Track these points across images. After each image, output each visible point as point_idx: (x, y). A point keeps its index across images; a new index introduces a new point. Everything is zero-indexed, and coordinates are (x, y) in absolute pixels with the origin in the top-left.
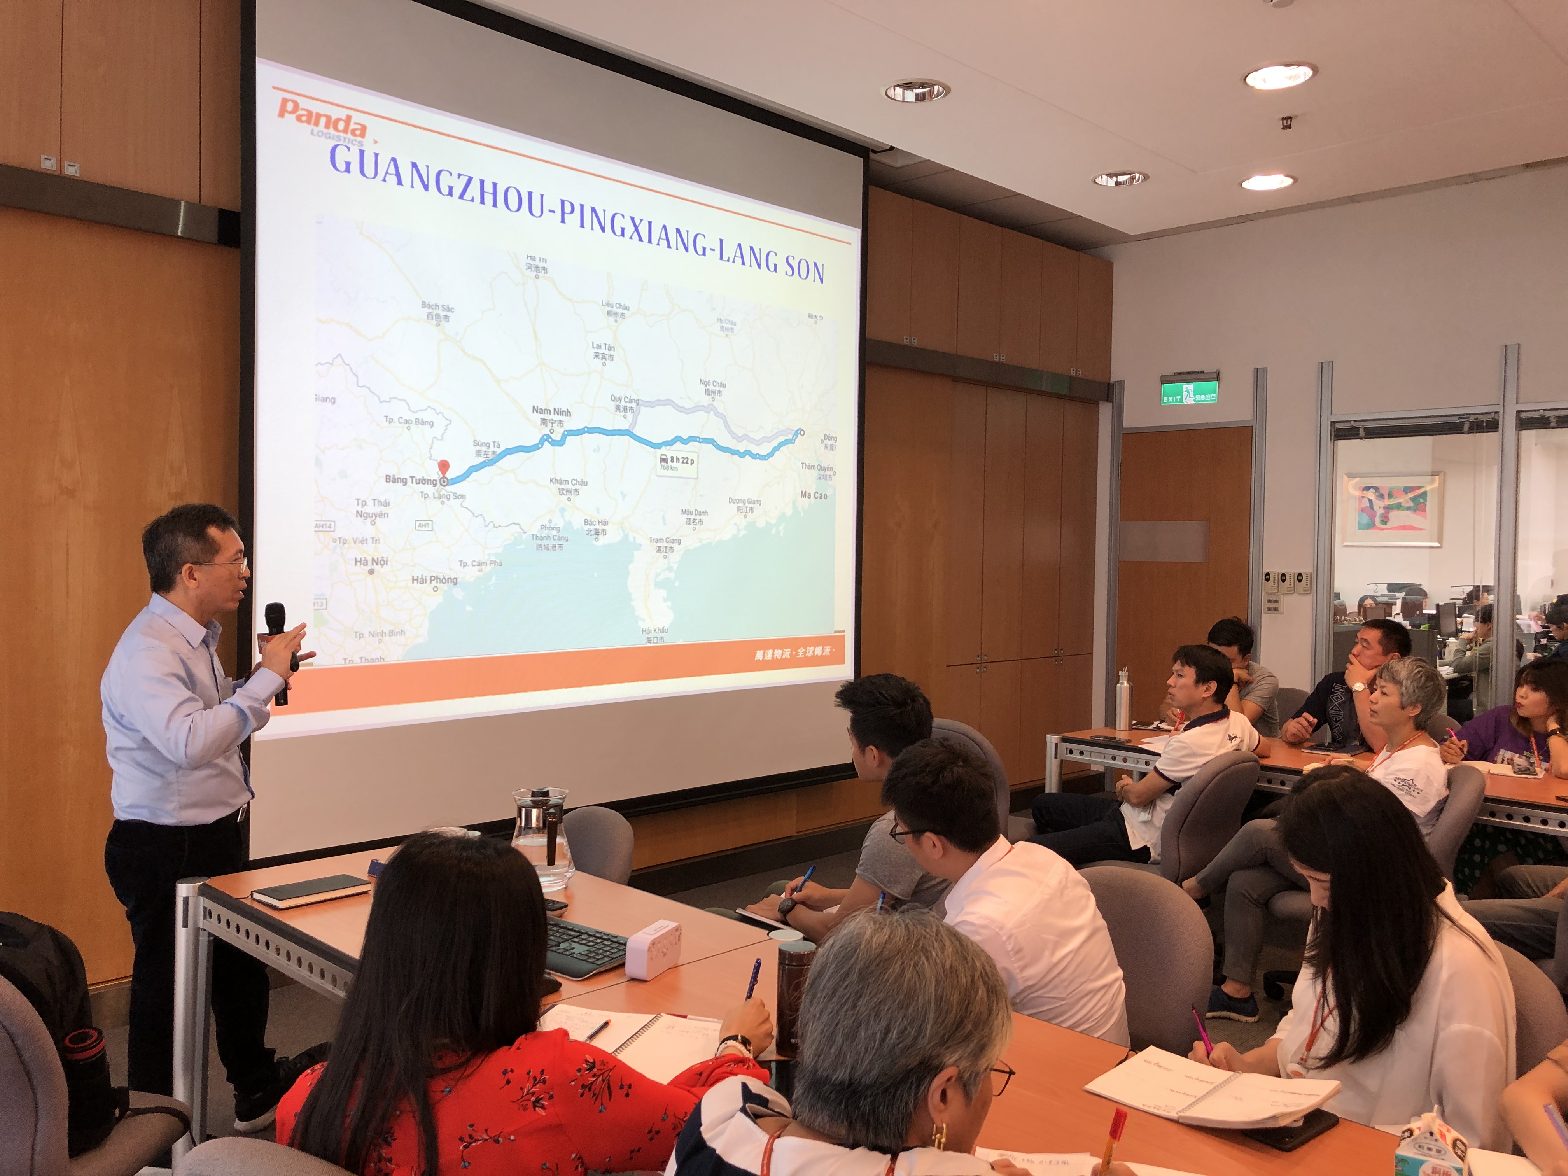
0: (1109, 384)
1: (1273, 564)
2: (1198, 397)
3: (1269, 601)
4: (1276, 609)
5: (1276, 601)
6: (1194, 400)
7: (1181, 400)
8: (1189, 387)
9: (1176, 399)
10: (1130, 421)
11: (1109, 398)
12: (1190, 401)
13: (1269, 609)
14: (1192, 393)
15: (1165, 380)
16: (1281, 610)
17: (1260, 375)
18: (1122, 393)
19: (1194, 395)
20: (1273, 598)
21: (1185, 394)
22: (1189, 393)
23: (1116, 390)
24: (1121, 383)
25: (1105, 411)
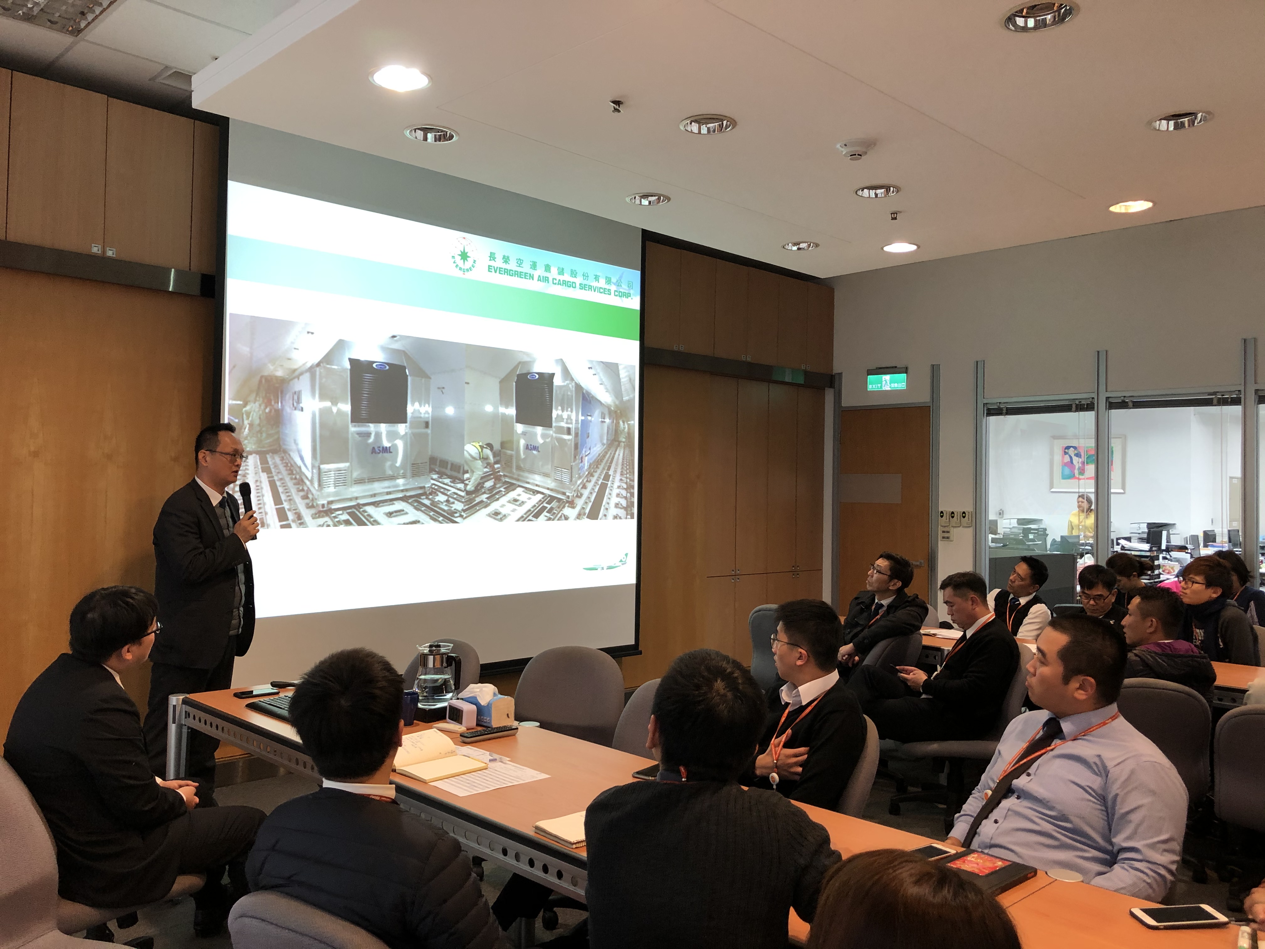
0: (832, 376)
1: (944, 506)
2: (893, 385)
3: (944, 532)
4: (948, 538)
5: (948, 532)
6: (890, 387)
7: (881, 387)
8: (887, 377)
9: (878, 386)
10: (847, 402)
11: (832, 385)
12: (887, 388)
13: (943, 538)
14: (888, 382)
15: (871, 372)
16: (951, 538)
17: (935, 370)
18: (841, 381)
19: (890, 384)
20: (946, 530)
22: (886, 382)
23: (837, 379)
24: (840, 374)
25: (829, 396)
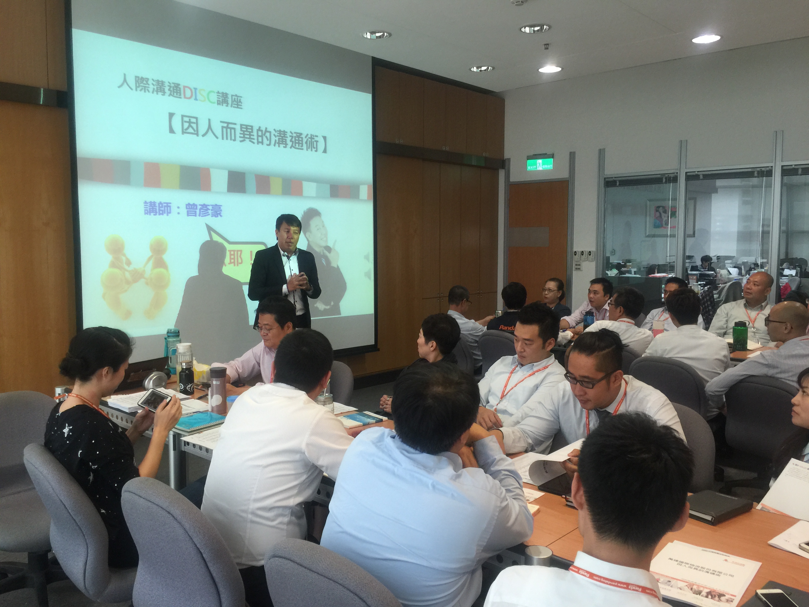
0: (503, 160)
1: (577, 248)
2: (544, 167)
3: (576, 265)
4: (579, 269)
5: (579, 265)
6: (542, 168)
7: (536, 168)
8: (540, 161)
9: (534, 168)
10: (513, 179)
11: (503, 167)
12: (540, 168)
13: (576, 269)
14: (541, 165)
15: (529, 158)
16: (581, 269)
17: (572, 155)
18: (509, 164)
19: (542, 166)
20: (578, 263)
21: (538, 165)
22: (540, 164)
23: (507, 164)
24: (509, 160)
25: (502, 174)
